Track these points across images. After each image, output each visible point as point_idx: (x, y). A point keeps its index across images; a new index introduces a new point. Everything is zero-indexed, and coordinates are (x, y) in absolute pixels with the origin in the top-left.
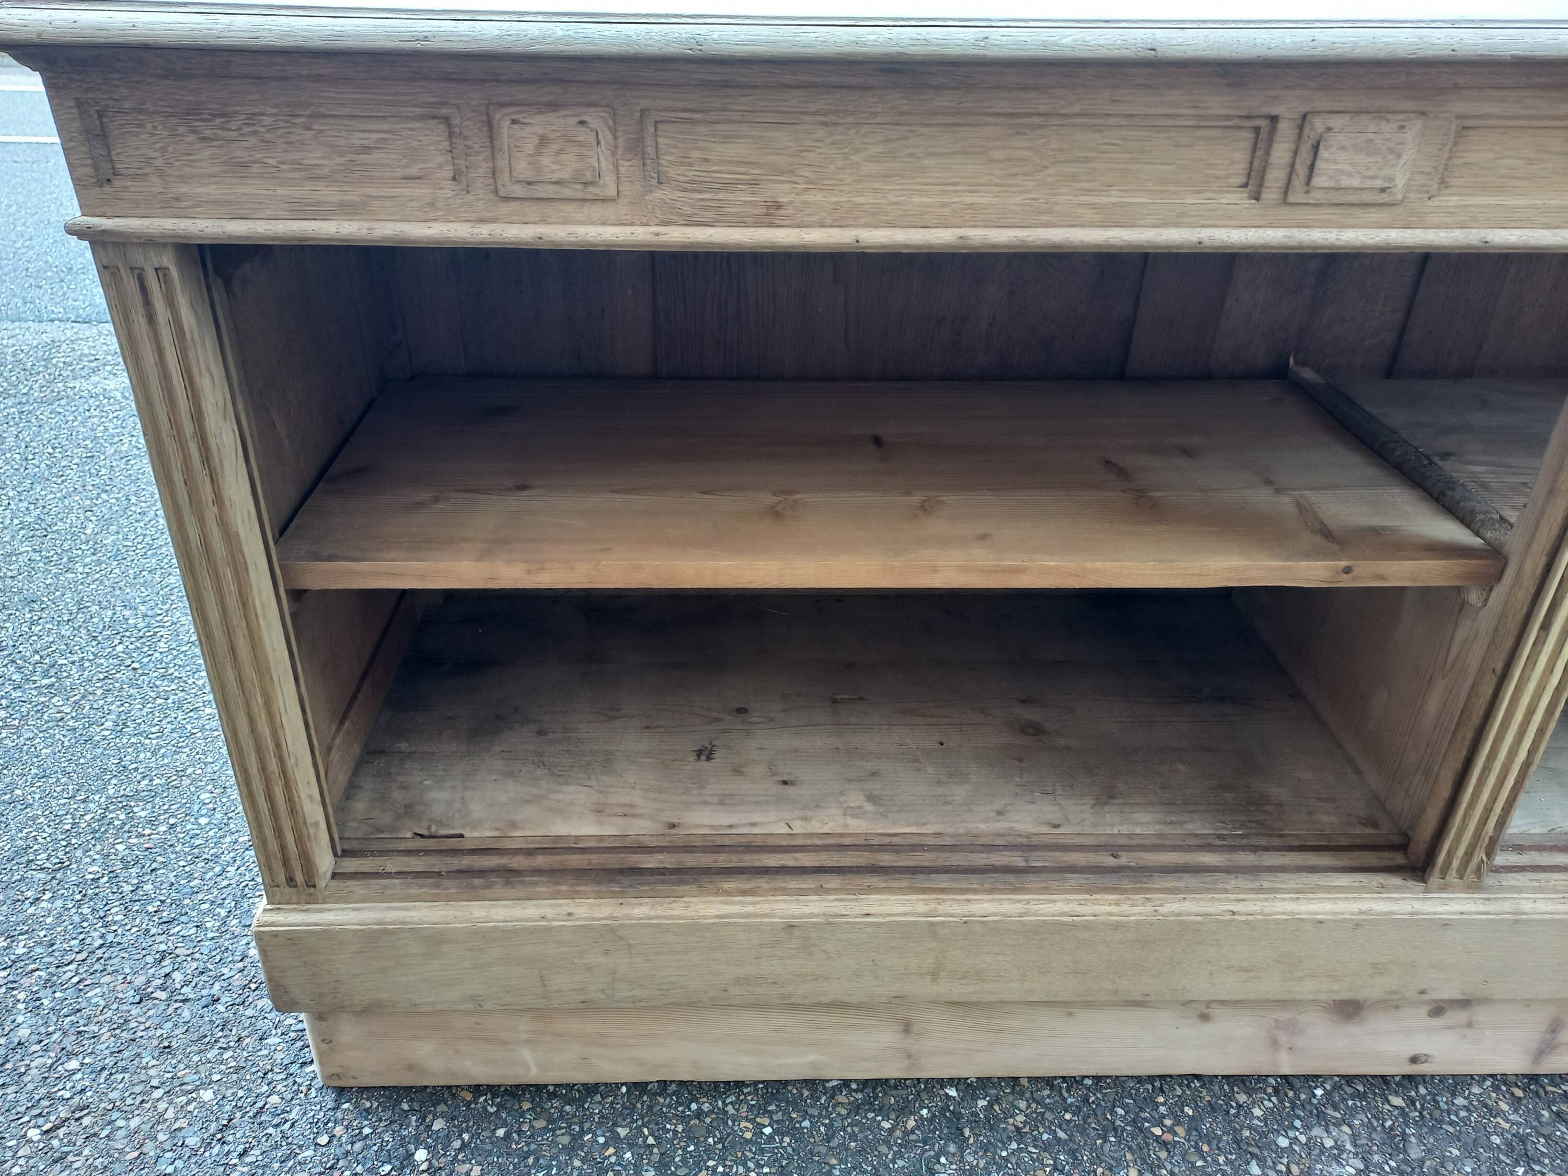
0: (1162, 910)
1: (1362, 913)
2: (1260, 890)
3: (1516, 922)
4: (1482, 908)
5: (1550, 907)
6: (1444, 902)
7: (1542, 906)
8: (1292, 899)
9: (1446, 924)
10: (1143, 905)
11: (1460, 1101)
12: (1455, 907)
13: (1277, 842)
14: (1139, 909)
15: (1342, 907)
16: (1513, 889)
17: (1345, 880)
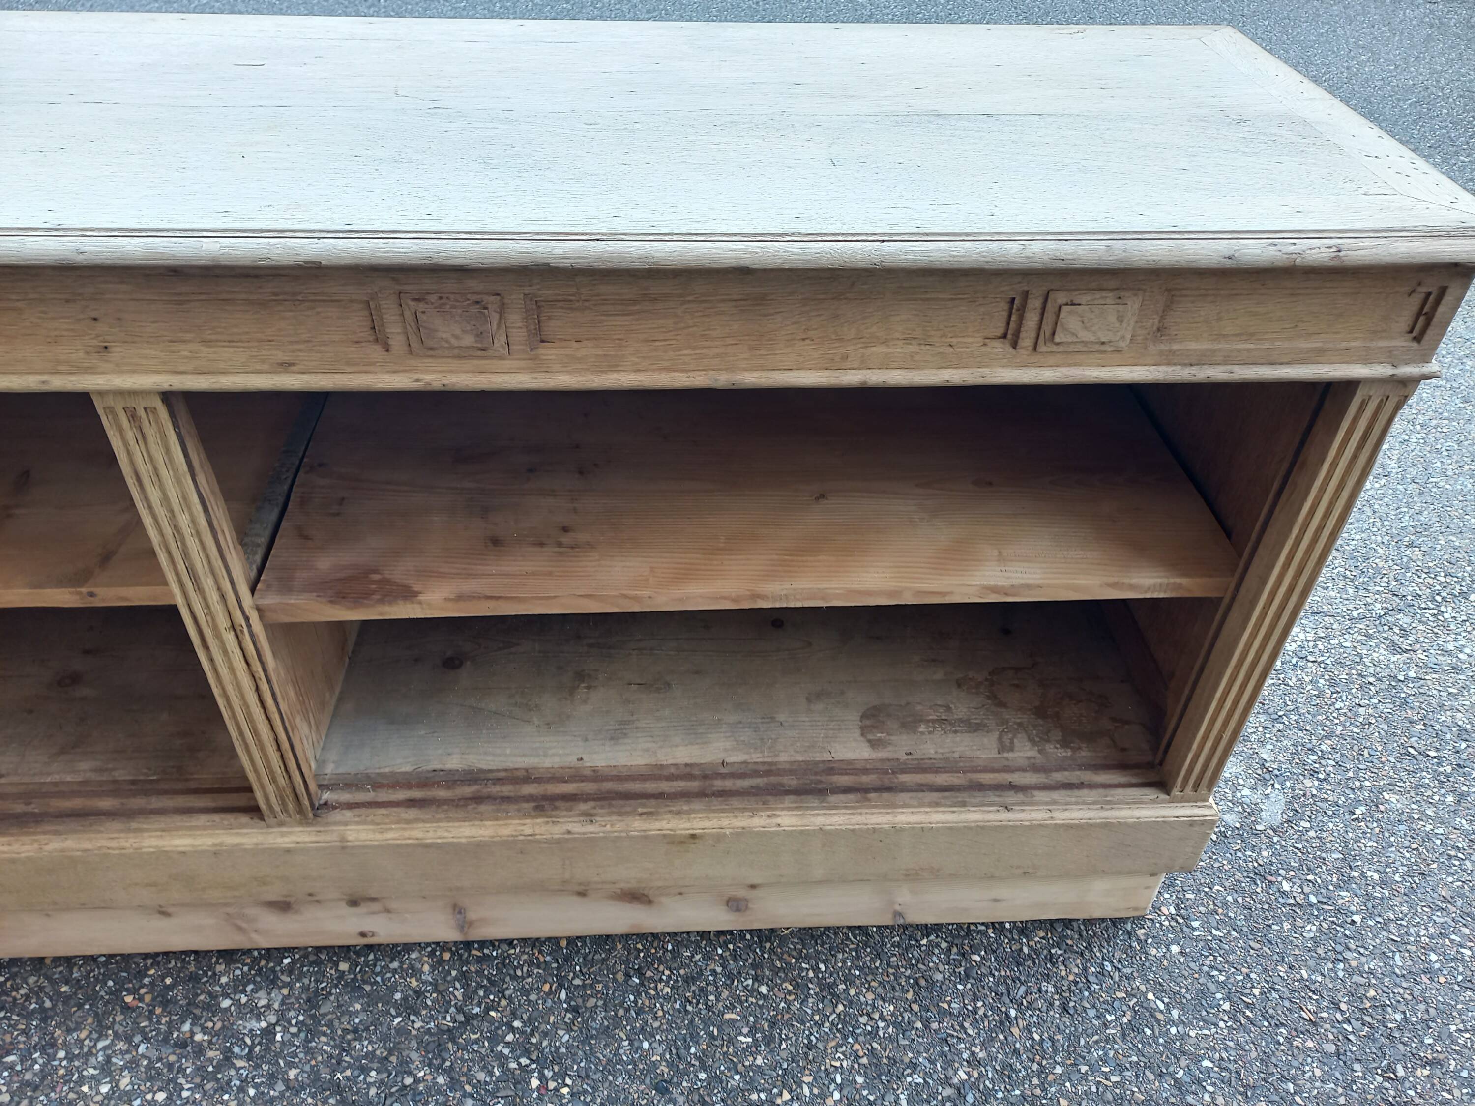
0: (47, 848)
1: (215, 845)
2: (129, 830)
3: (344, 848)
4: (314, 838)
5: (371, 836)
6: (283, 835)
7: (363, 836)
8: (157, 836)
9: (288, 851)
10: (32, 844)
11: (395, 965)
12: (294, 838)
13: (179, 786)
14: (26, 848)
15: (198, 842)
16: (336, 823)
17: (202, 819)
